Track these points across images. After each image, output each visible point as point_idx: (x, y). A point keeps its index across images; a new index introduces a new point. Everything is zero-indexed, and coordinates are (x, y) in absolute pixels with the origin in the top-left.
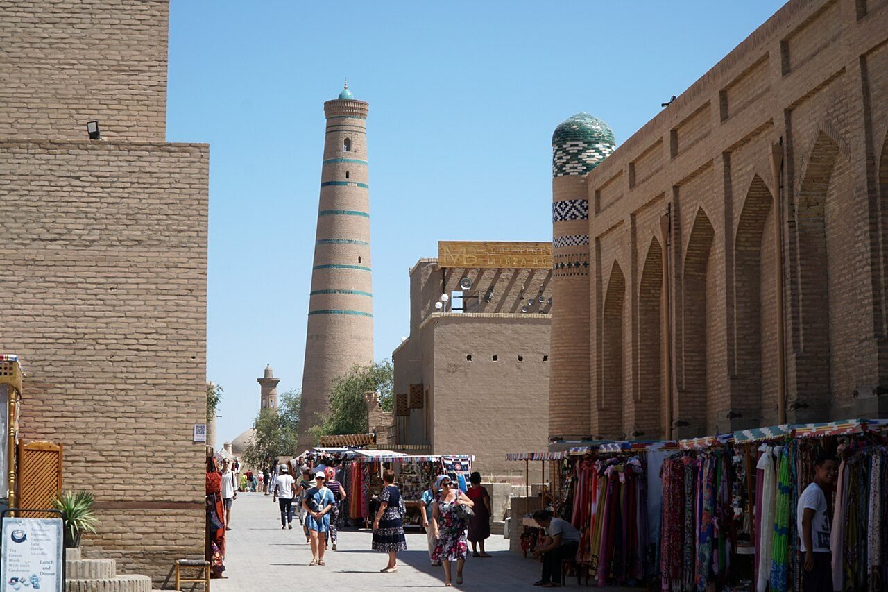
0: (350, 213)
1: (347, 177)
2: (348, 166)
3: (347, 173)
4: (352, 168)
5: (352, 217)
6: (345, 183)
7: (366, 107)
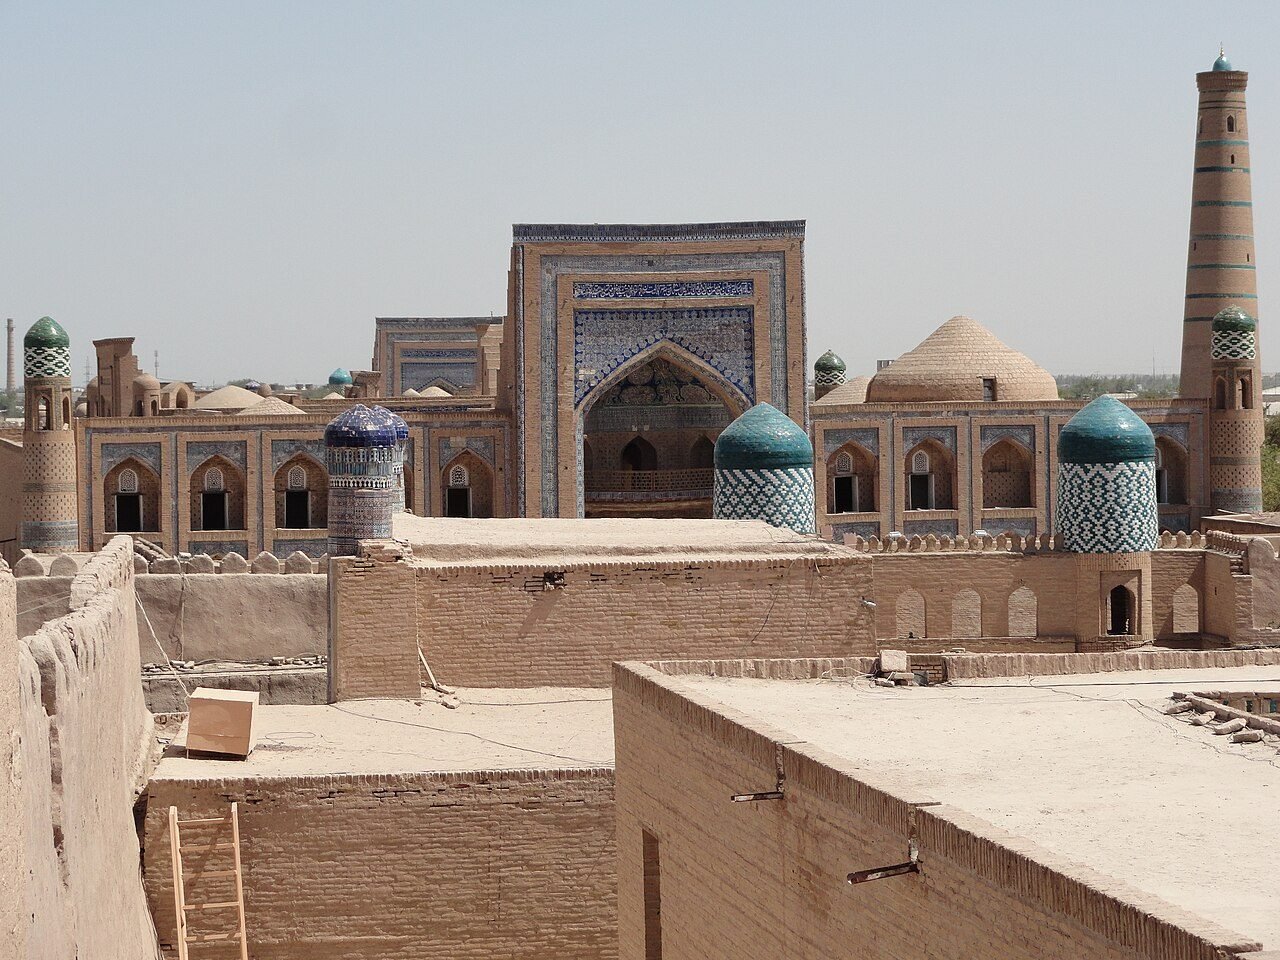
0: (1237, 204)
1: (1233, 162)
2: (1232, 150)
3: (1233, 157)
4: (1237, 151)
5: (1239, 208)
6: (1231, 170)
7: (1244, 78)
